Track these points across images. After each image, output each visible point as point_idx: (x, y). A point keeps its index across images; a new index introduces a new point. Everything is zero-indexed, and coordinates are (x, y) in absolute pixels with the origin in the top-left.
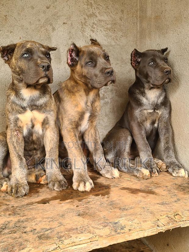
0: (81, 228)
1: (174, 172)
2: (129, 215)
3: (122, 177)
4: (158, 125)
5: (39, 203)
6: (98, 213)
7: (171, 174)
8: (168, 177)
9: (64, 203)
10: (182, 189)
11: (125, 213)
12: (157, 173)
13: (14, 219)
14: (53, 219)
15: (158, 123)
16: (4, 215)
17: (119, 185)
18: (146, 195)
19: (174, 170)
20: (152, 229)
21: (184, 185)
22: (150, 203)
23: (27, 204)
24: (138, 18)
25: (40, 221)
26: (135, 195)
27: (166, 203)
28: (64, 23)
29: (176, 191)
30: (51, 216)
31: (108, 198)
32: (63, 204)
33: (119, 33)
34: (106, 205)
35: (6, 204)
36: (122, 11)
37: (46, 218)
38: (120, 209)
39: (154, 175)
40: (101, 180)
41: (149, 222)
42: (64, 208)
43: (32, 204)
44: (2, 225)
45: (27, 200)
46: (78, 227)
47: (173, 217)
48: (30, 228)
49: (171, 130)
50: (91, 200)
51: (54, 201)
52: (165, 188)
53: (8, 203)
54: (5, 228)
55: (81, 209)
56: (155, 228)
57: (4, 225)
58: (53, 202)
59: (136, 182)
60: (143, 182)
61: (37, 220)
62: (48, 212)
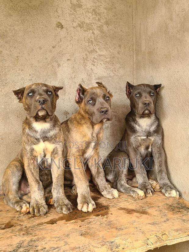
0: (83, 247)
1: (167, 193)
2: (124, 235)
3: (121, 197)
4: (152, 150)
5: (47, 223)
6: (98, 233)
7: (164, 195)
8: (161, 197)
9: (69, 223)
10: (172, 209)
11: (121, 232)
12: (151, 193)
13: (27, 239)
14: (59, 239)
15: (152, 149)
16: (19, 235)
17: (117, 205)
18: (140, 216)
19: (166, 191)
20: (142, 247)
21: (174, 205)
22: (142, 223)
23: (38, 225)
24: (134, 51)
25: (49, 241)
26: (130, 216)
27: (157, 223)
28: (68, 60)
29: (166, 211)
30: (58, 236)
31: (107, 218)
32: (68, 225)
33: (117, 65)
34: (104, 225)
35: (20, 225)
36: (120, 46)
37: (54, 238)
38: (116, 229)
39: (149, 196)
40: (102, 201)
41: (140, 241)
42: (69, 229)
43: (42, 224)
44: (17, 244)
45: (38, 220)
46: (81, 246)
47: (161, 236)
48: (41, 247)
49: (163, 154)
50: (92, 220)
51: (61, 221)
52: (157, 208)
53: (22, 224)
54: (20, 247)
55: (83, 229)
56: (145, 247)
57: (19, 244)
58: (60, 223)
59: (133, 202)
60: (138, 202)
61: (46, 239)
62: (56, 232)
